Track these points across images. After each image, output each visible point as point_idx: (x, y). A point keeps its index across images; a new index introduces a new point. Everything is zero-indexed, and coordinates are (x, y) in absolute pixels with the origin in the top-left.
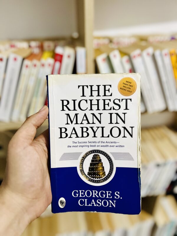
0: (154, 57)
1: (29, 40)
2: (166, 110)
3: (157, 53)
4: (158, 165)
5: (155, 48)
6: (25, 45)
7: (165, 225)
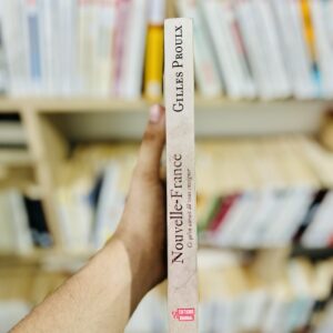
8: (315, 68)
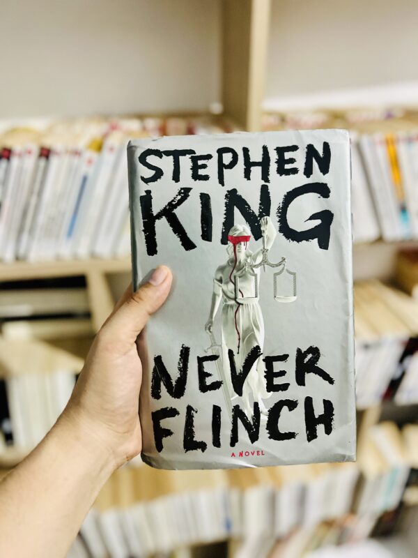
0: (358, 148)
1: (141, 117)
2: (380, 240)
3: (365, 141)
4: (366, 347)
5: (361, 131)
6: (134, 125)
7: (380, 477)
8: (403, 209)
